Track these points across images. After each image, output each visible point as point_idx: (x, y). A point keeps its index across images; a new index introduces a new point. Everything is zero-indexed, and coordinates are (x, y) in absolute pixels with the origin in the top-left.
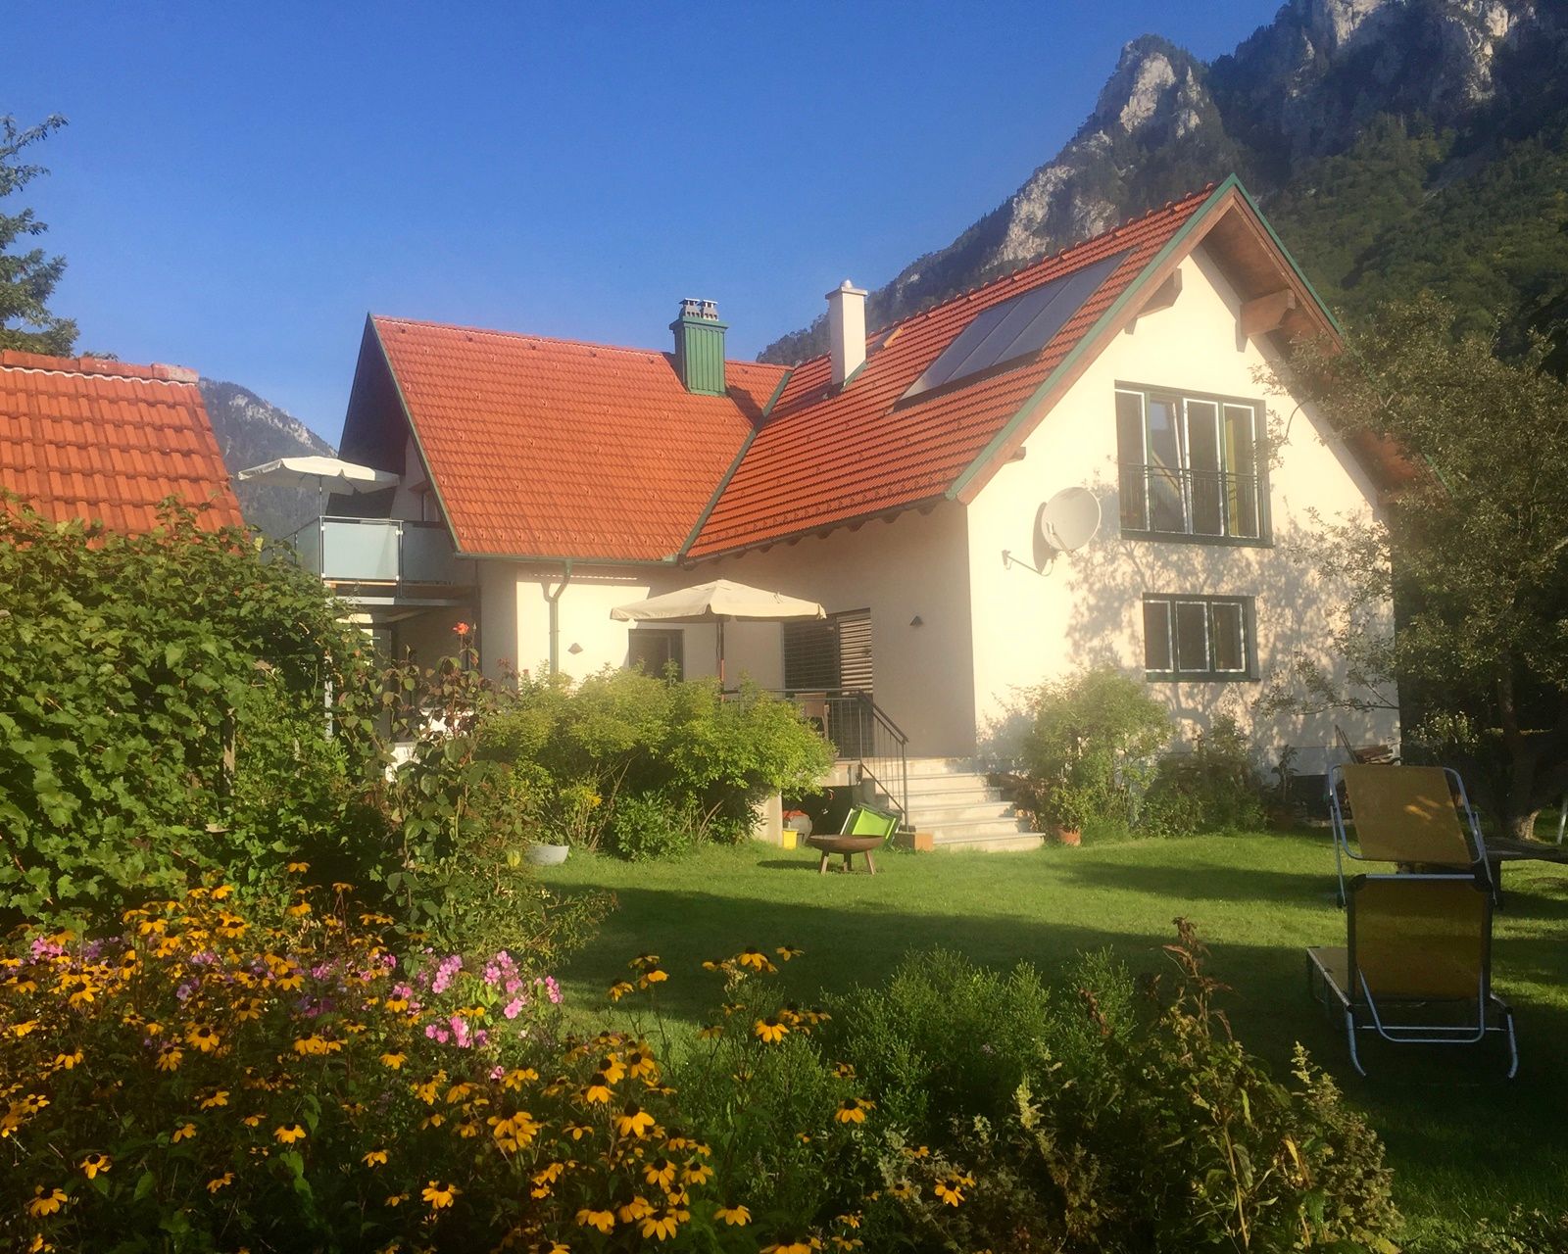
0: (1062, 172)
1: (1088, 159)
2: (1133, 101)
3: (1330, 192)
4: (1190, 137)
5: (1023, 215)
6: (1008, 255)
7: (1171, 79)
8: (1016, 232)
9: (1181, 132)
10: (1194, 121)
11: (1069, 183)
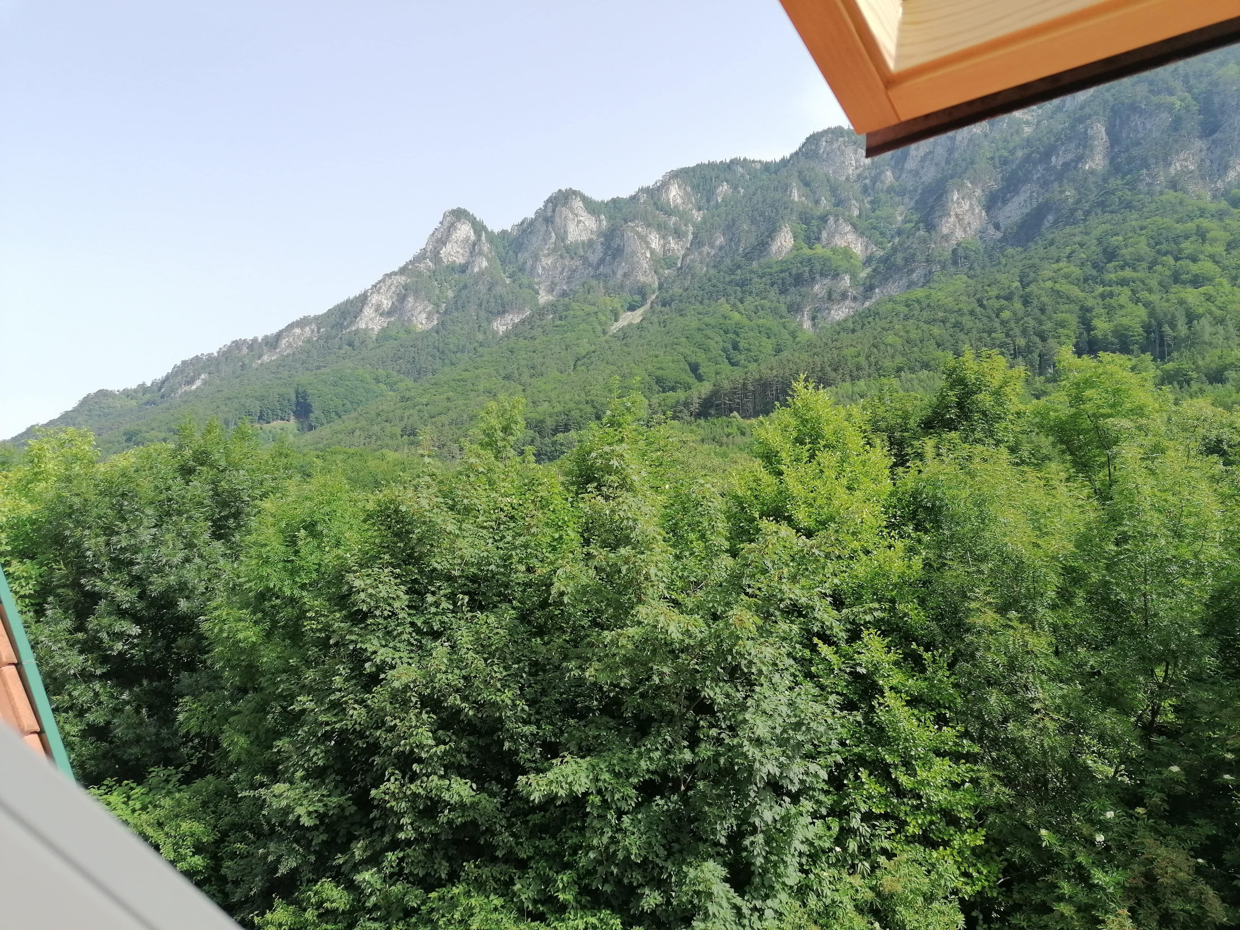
0: (402, 279)
1: (419, 274)
2: (449, 246)
3: (561, 319)
4: (482, 273)
5: (374, 301)
6: (362, 325)
7: (473, 237)
8: (368, 311)
9: (476, 270)
10: (485, 264)
11: (406, 287)
